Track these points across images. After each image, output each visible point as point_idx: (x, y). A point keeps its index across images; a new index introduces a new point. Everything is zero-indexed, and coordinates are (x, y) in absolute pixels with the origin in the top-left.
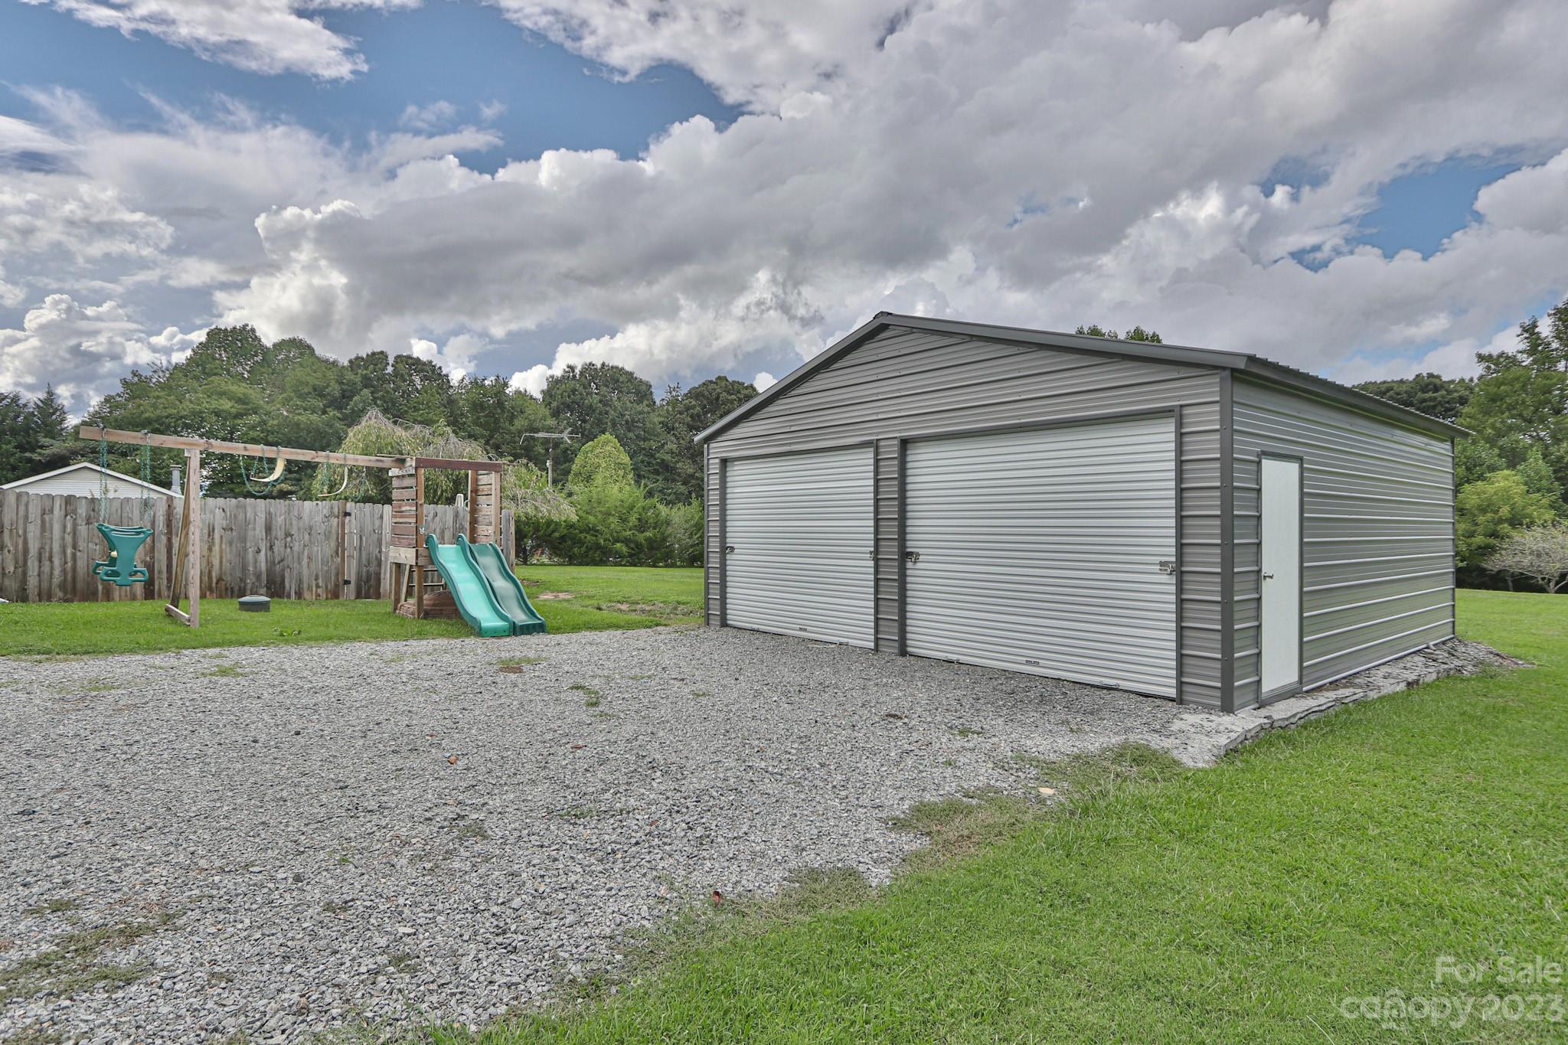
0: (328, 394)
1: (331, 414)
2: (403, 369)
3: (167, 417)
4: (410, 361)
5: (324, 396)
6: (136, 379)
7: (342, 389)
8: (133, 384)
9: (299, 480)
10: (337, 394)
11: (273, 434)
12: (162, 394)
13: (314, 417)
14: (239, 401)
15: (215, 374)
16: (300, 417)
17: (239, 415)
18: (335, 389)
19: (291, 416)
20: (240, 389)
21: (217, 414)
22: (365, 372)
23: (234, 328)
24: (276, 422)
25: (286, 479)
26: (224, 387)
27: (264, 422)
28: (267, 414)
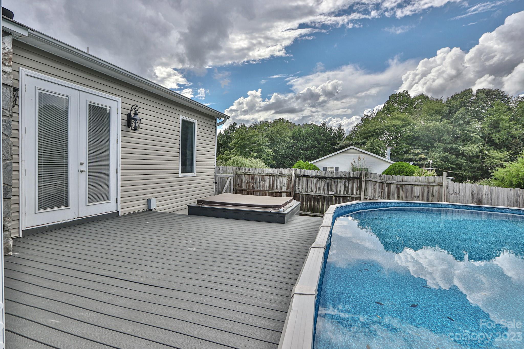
0: (443, 113)
1: (445, 121)
2: (481, 95)
3: (376, 130)
4: (485, 91)
5: (441, 114)
6: (366, 117)
7: (450, 110)
8: (365, 119)
9: (428, 153)
10: (448, 112)
11: (417, 133)
12: (374, 121)
13: (437, 124)
14: (403, 120)
15: (393, 111)
16: (430, 124)
17: (403, 126)
18: (446, 110)
19: (425, 124)
20: (402, 116)
21: (394, 126)
22: (461, 100)
23: (400, 93)
24: (418, 128)
25: (422, 153)
26: (397, 116)
27: (413, 128)
28: (415, 125)
